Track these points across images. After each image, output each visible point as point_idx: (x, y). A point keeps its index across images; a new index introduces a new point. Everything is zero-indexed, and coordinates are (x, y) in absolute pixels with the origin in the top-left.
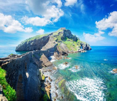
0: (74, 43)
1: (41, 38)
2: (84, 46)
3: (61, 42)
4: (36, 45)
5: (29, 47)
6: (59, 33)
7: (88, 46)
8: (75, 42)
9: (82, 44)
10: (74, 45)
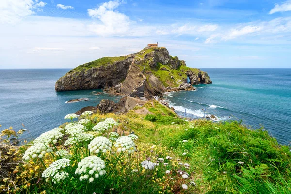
0: (173, 73)
1: (114, 65)
2: (195, 78)
3: (150, 73)
4: (103, 77)
5: (89, 81)
6: (147, 55)
7: (203, 77)
8: (175, 71)
9: (190, 73)
10: (172, 78)
